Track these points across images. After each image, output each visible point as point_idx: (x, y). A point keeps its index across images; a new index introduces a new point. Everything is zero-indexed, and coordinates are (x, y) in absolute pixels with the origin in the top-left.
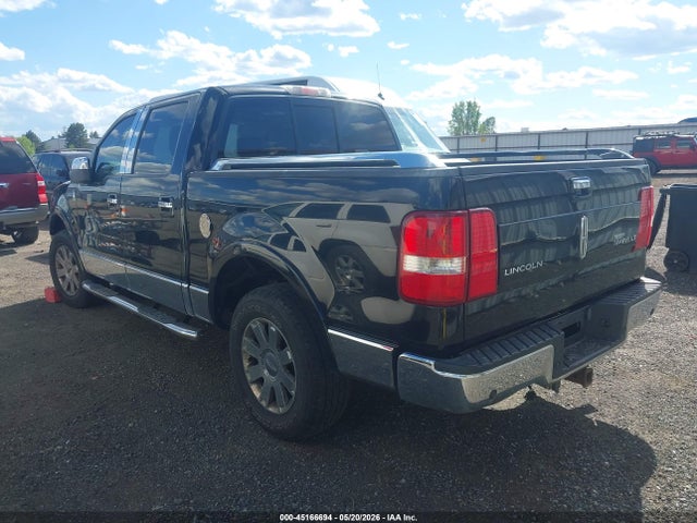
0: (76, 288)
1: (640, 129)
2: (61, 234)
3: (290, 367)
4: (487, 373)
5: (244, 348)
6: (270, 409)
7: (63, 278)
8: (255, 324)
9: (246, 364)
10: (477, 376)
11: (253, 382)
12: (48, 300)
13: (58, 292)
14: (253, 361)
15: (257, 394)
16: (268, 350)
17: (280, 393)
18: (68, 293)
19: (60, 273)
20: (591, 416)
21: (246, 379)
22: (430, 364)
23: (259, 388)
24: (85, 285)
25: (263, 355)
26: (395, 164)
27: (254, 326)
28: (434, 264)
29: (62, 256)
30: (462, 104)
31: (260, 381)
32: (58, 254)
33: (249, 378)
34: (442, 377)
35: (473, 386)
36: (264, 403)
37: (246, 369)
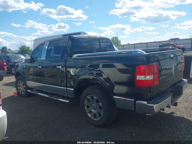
0: (24, 92)
1: (160, 42)
2: (19, 77)
3: (101, 108)
4: (159, 104)
5: (85, 103)
6: (94, 119)
7: (20, 89)
8: (89, 97)
9: (86, 108)
10: (157, 105)
11: (88, 113)
12: (15, 96)
13: (18, 93)
14: (88, 107)
15: (90, 116)
16: (93, 103)
17: (97, 115)
18: (22, 93)
19: (19, 88)
20: (174, 115)
21: (86, 112)
22: (145, 103)
23: (90, 114)
24: (29, 91)
25: (91, 105)
26: (132, 53)
27: (88, 97)
28: (145, 77)
29: (20, 83)
30: (113, 37)
31: (91, 112)
32: (18, 83)
33: (87, 111)
34: (148, 105)
35: (156, 107)
36: (92, 118)
37: (86, 109)
